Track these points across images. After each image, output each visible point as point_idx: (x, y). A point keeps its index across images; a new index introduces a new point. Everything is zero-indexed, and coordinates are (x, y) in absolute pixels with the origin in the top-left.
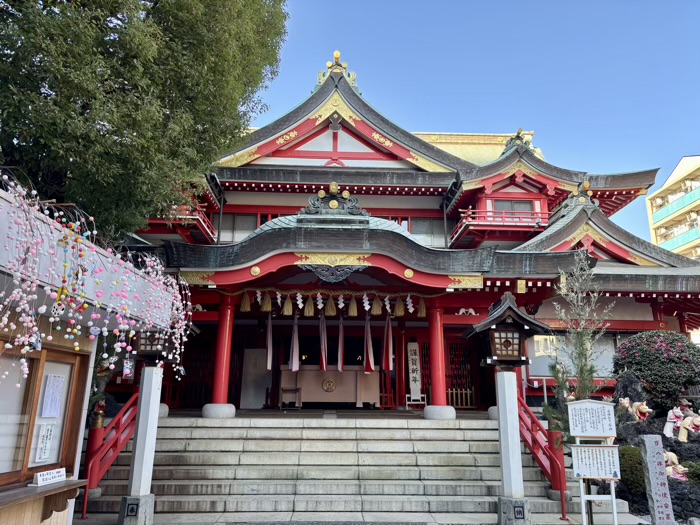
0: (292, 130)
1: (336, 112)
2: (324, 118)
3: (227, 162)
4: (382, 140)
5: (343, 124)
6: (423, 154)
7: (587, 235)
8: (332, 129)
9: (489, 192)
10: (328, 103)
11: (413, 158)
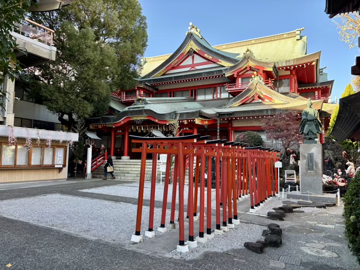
0: (176, 59)
1: (191, 48)
2: (187, 52)
4: (208, 56)
5: (195, 52)
6: (223, 60)
7: (256, 93)
8: (191, 55)
9: (235, 76)
10: (188, 45)
11: (220, 62)
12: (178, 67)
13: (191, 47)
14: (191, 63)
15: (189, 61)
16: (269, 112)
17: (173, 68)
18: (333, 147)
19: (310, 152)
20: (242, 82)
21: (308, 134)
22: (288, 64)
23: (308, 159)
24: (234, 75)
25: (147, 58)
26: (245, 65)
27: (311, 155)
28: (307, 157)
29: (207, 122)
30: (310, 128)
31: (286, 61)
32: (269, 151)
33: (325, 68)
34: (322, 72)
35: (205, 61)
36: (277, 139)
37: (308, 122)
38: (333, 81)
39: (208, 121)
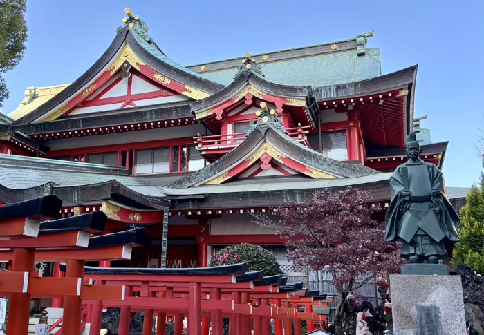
0: (93, 84)
1: (126, 62)
2: (116, 69)
3: (45, 118)
4: (162, 79)
5: (133, 71)
6: (194, 86)
7: (265, 153)
8: (125, 77)
9: (219, 118)
10: (120, 55)
11: (187, 91)
12: (97, 101)
13: (125, 59)
14: (125, 94)
15: (120, 90)
16: (298, 197)
17: (85, 103)
18: (479, 293)
19: (427, 304)
20: (235, 130)
21: (413, 243)
22: (342, 95)
23: (421, 327)
24: (215, 115)
25: (38, 88)
26: (240, 92)
27: (428, 314)
28: (415, 319)
29: (138, 218)
30: (420, 224)
31: (338, 87)
32: (283, 291)
33: (425, 118)
34: (418, 126)
35: (155, 89)
36: (318, 265)
37: (413, 206)
38: (445, 144)
39: (140, 213)
